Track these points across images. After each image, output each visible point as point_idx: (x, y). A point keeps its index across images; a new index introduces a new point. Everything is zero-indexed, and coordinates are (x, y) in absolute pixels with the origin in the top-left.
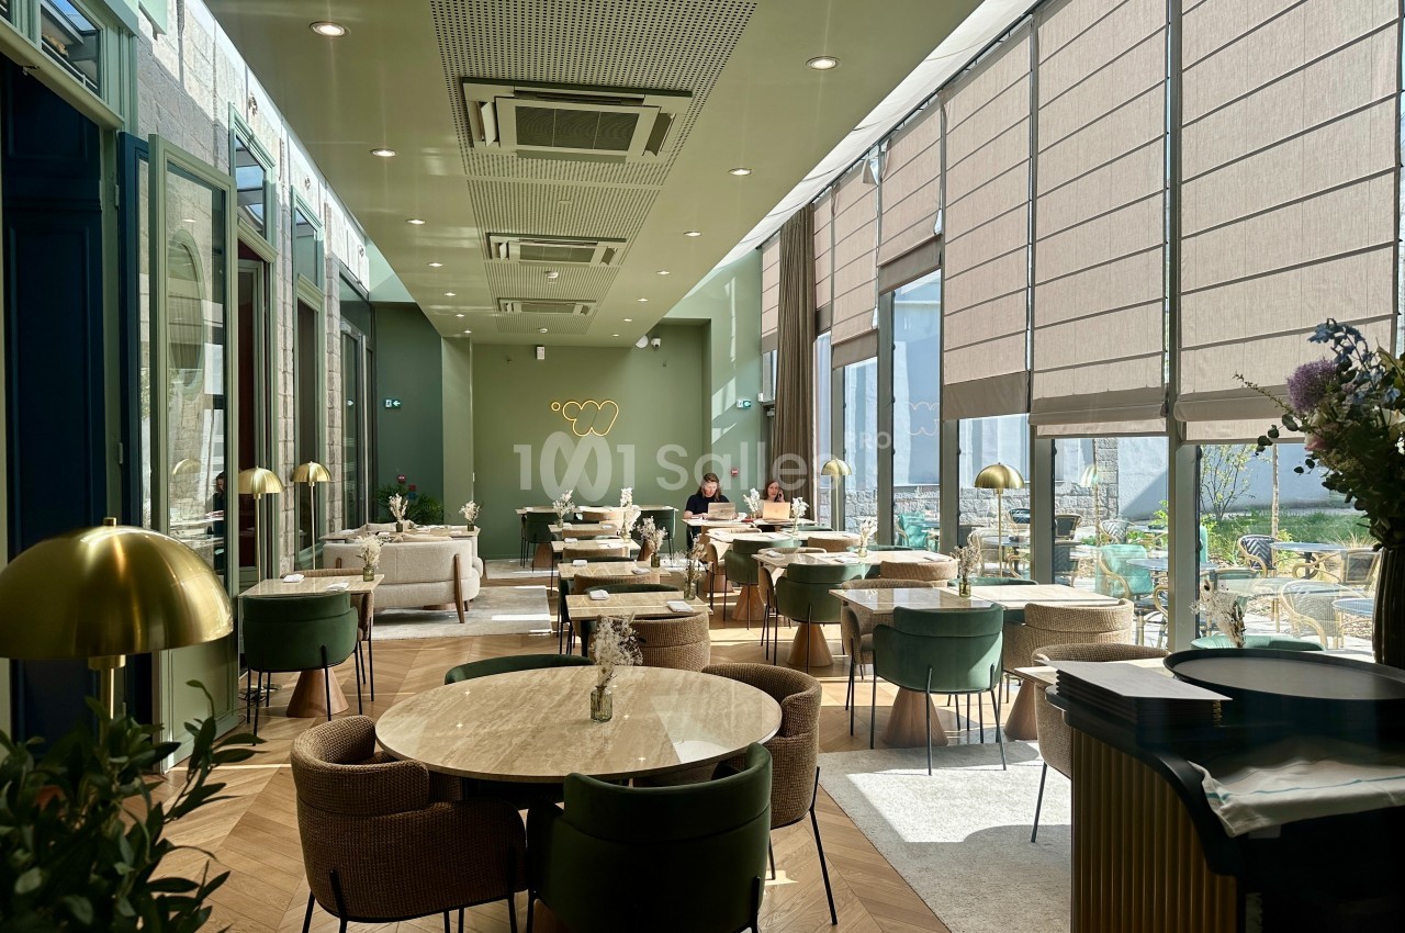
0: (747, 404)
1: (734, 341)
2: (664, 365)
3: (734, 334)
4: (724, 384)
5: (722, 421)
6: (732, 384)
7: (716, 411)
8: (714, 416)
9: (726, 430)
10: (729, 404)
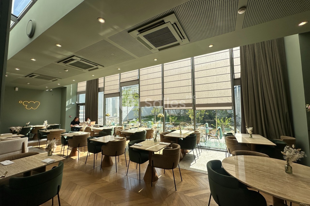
0: (74, 104)
1: (71, 92)
2: (52, 95)
3: (71, 90)
4: (69, 99)
5: (68, 107)
6: (71, 100)
7: (67, 104)
8: (66, 106)
9: (69, 108)
10: (70, 103)
